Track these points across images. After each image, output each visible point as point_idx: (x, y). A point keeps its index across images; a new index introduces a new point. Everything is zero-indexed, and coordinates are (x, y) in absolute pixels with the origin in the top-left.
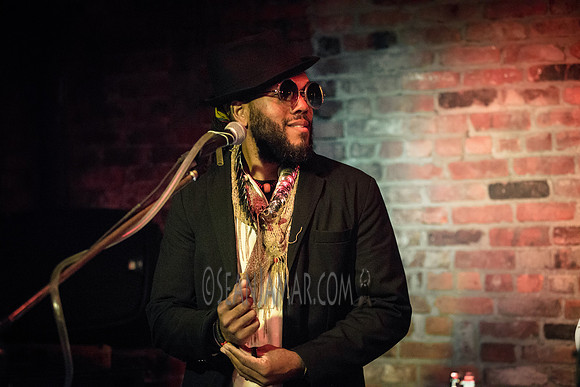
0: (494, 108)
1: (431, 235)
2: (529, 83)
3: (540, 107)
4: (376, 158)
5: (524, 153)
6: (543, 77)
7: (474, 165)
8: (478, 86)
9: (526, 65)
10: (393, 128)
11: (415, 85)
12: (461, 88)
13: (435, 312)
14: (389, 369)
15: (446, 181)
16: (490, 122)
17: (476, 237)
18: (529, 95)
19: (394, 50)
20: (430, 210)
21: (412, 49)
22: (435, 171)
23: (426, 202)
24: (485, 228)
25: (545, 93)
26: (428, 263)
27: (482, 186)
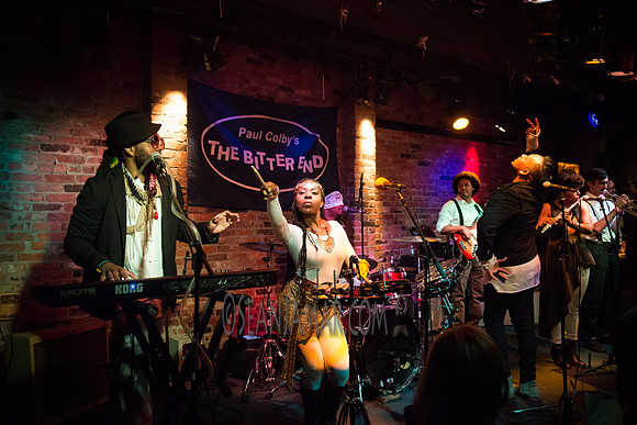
0: (68, 153)
1: (34, 206)
2: (85, 145)
3: (89, 156)
4: (6, 169)
5: (82, 173)
6: (90, 144)
7: (57, 177)
8: (61, 143)
9: (84, 138)
10: (17, 157)
11: (29, 139)
12: (52, 143)
13: (36, 240)
14: (11, 266)
15: (43, 183)
16: (67, 159)
17: (58, 207)
18: (84, 150)
19: (18, 121)
20: (34, 194)
21: (27, 122)
22: (39, 178)
23: (33, 191)
24: (63, 204)
25: (92, 150)
26: (33, 218)
27: (61, 186)
